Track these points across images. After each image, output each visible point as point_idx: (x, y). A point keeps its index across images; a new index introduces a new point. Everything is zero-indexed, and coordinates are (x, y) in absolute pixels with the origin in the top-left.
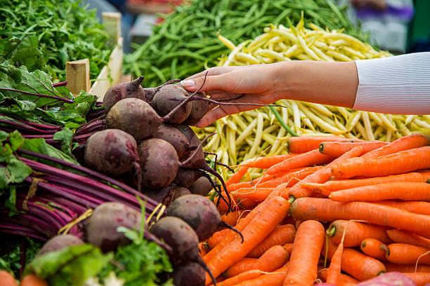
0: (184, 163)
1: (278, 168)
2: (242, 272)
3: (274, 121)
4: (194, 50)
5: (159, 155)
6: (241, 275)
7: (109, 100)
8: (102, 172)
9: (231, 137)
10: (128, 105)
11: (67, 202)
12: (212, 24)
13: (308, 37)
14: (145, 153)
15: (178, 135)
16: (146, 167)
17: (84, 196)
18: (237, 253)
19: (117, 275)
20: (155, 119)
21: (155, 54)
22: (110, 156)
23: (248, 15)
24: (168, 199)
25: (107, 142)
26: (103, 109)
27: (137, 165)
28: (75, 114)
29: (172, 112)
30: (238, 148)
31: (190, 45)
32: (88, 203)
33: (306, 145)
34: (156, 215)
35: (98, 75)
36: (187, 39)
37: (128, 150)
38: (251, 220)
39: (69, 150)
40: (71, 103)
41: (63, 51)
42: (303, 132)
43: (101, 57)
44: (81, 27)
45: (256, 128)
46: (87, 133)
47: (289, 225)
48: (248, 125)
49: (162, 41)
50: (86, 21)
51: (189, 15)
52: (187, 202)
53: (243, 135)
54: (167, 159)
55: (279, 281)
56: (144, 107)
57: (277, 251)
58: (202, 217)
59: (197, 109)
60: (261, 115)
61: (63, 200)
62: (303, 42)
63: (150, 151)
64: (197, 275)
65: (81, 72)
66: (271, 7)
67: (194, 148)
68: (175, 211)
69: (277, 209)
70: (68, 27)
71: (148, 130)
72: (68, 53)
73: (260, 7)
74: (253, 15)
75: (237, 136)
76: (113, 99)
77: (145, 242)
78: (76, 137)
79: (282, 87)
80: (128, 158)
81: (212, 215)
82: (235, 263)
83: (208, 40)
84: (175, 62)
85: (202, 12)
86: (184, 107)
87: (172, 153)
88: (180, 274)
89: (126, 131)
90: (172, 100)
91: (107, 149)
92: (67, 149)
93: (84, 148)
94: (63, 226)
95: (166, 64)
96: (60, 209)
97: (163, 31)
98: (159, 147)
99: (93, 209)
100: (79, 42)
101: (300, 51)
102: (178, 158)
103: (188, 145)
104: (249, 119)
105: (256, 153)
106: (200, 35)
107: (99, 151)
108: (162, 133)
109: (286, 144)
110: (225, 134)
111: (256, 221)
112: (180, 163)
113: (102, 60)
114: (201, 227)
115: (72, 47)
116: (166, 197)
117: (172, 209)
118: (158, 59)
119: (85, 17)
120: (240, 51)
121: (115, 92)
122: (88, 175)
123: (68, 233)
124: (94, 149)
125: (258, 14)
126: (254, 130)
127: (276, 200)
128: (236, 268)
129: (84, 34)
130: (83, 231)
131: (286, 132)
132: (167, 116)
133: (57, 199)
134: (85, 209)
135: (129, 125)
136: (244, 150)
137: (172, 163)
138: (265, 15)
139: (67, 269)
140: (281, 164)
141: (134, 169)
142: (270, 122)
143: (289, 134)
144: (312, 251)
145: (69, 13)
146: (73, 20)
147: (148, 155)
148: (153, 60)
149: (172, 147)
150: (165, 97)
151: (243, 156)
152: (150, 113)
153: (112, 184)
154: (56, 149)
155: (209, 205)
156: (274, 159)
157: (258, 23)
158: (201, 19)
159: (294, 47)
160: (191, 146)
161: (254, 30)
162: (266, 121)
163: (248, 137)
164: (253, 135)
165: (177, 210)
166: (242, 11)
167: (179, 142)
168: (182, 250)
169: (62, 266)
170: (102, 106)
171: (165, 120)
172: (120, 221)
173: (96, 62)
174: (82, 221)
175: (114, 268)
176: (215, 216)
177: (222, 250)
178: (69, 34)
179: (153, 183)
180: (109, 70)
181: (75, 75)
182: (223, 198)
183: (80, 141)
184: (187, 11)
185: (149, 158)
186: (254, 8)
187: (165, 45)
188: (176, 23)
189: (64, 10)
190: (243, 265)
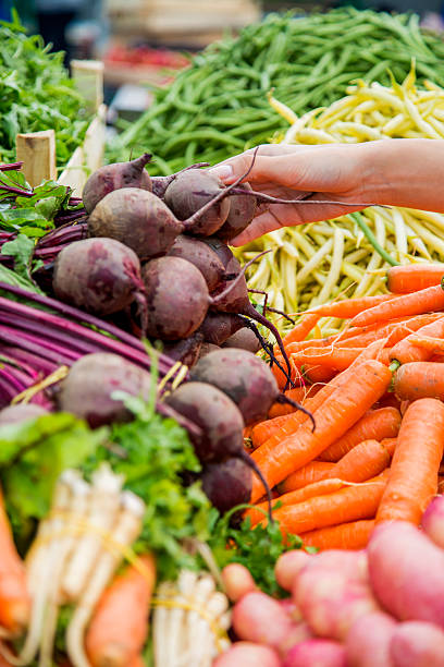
0: (218, 298)
1: (370, 315)
2: (309, 483)
3: (362, 242)
4: (225, 129)
5: (177, 284)
6: (309, 487)
7: (93, 193)
8: (82, 308)
9: (289, 268)
10: (126, 198)
11: (25, 355)
12: (254, 86)
13: (422, 102)
14: (153, 281)
15: (208, 254)
16: (155, 303)
17: (53, 346)
18: (302, 452)
19: (114, 468)
20: (170, 223)
21: (159, 136)
22: (97, 281)
23: (316, 70)
24: (189, 359)
25: (92, 258)
26: (82, 209)
27: (141, 298)
28: (36, 215)
29: (197, 213)
30: (301, 288)
31: (216, 120)
32: (60, 359)
33: (419, 280)
34: (171, 380)
35: (67, 162)
36: (213, 111)
37: (125, 273)
38: (326, 399)
39: (28, 272)
40: (30, 196)
41: (11, 118)
42: (412, 261)
43: (71, 133)
44: (39, 81)
45: (331, 254)
46: (57, 245)
47: (389, 408)
48: (316, 250)
49: (170, 114)
50: (46, 73)
51: (217, 70)
52: (224, 360)
53: (308, 267)
54: (189, 290)
55: (372, 498)
56: (152, 203)
57: (370, 449)
58: (249, 385)
59: (238, 213)
60: (339, 233)
61: (18, 352)
62: (414, 110)
63: (161, 276)
64: (238, 482)
65: (41, 151)
66: (355, 58)
67: (233, 276)
68: (203, 375)
69: (369, 380)
70: (18, 78)
71: (158, 242)
72: (19, 122)
73: (337, 58)
74: (325, 71)
75: (299, 267)
76: (100, 190)
77: (158, 418)
78: (39, 252)
79: (376, 183)
80: (126, 285)
81: (265, 383)
82: (298, 470)
83: (248, 113)
84: (191, 149)
85: (237, 65)
86: (217, 206)
87: (198, 281)
88: (210, 478)
89: (123, 241)
90: (197, 193)
91: (92, 269)
92: (23, 271)
93: (52, 270)
94: (19, 391)
95: (177, 152)
96: (14, 366)
97: (172, 98)
98: (176, 271)
99: (69, 366)
100: (36, 106)
101: (408, 125)
102: (207, 290)
103: (223, 271)
104: (320, 239)
105: (331, 296)
106: (235, 104)
107: (78, 272)
108: (180, 250)
109: (384, 278)
110: (279, 264)
111: (334, 400)
112: (211, 299)
113: (74, 138)
114: (246, 402)
115: (24, 112)
116: (187, 355)
117: (198, 373)
118: (163, 143)
119: (45, 67)
120: (306, 126)
121: (104, 179)
122: (60, 313)
123: (30, 402)
124: (69, 270)
125: (334, 70)
126: (329, 258)
127: (368, 365)
128: (300, 478)
129: (44, 94)
130: (54, 401)
131: (383, 262)
132: (190, 220)
133: (8, 350)
134: (55, 366)
135: (128, 233)
136: (310, 292)
137: (197, 297)
138: (344, 72)
139: (30, 457)
140: (377, 310)
141: (135, 305)
142: (354, 244)
143: (386, 264)
144: (430, 448)
145: (20, 58)
146: (25, 69)
147: (157, 284)
148: (154, 145)
149: (198, 271)
150: (186, 189)
151: (309, 302)
152: (163, 214)
153: (99, 328)
154: (6, 269)
155: (260, 365)
156: (364, 302)
157: (333, 84)
158: (236, 77)
159: (399, 118)
160: (228, 272)
161: (326, 96)
162: (348, 243)
163: (317, 270)
164: (327, 266)
165: (206, 372)
166: (306, 64)
167: (208, 265)
168: (215, 436)
169: (24, 450)
170: (81, 204)
171: (186, 226)
172: (115, 384)
173: (64, 141)
174: (51, 386)
175: (108, 456)
176: (270, 384)
177: (277, 447)
178: (20, 91)
179: (166, 330)
180: (85, 155)
181: (31, 157)
182: (277, 363)
183: (46, 258)
184: (213, 63)
185: (159, 289)
186: (327, 59)
187: (175, 121)
188: (195, 84)
189: (11, 52)
190: (311, 473)
